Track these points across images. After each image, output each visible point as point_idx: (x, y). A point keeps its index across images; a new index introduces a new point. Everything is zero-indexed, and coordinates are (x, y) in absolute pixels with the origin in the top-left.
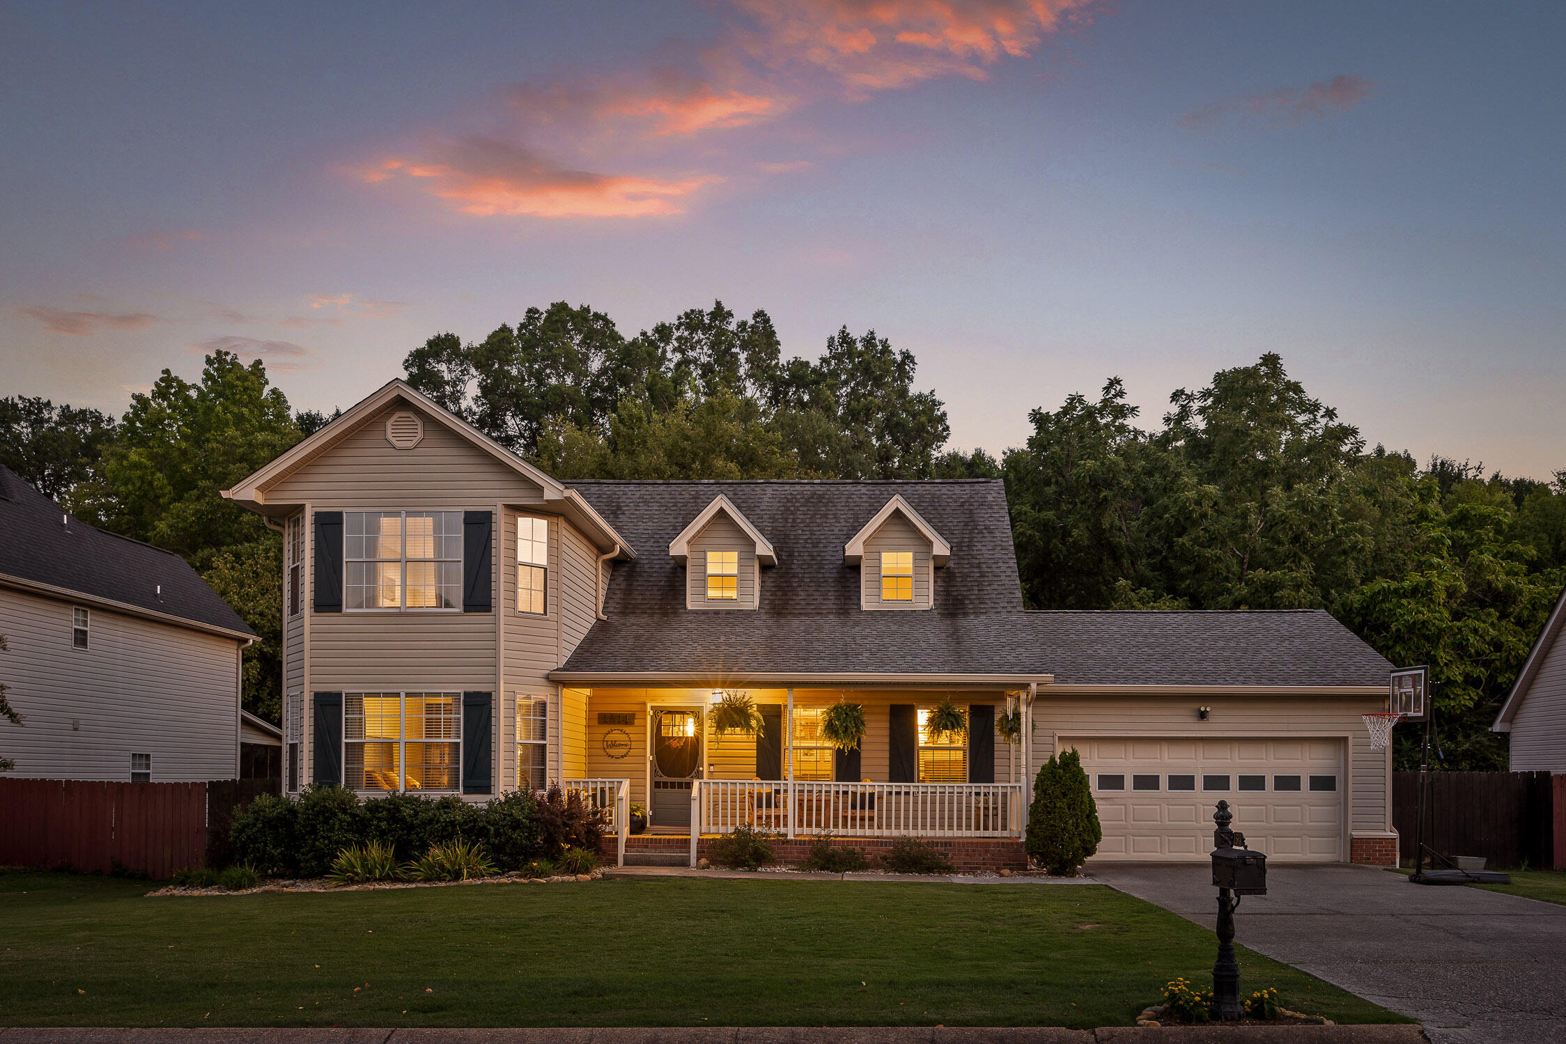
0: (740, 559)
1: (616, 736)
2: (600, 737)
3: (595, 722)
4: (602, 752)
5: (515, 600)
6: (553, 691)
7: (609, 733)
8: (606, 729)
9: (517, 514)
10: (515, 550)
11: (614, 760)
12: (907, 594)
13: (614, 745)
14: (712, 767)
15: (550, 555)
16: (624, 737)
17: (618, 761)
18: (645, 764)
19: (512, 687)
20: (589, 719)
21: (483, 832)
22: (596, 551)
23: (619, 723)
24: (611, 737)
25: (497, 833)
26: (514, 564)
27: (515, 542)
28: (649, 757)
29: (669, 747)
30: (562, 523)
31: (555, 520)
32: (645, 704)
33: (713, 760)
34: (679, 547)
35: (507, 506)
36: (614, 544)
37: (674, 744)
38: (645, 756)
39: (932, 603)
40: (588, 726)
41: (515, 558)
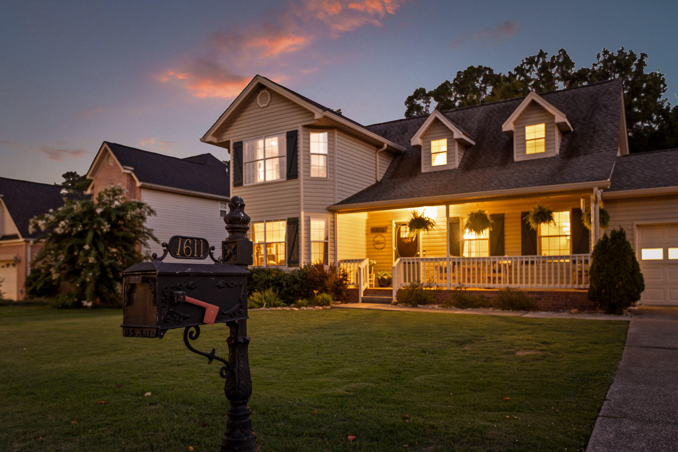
0: (448, 143)
1: (379, 238)
2: (372, 239)
3: (370, 232)
4: (373, 247)
5: (309, 172)
6: (332, 216)
7: (376, 237)
8: (374, 235)
9: (310, 130)
10: (309, 147)
11: (378, 251)
12: (542, 149)
13: (378, 243)
14: (424, 253)
15: (329, 148)
16: (382, 239)
17: (381, 251)
18: (392, 252)
19: (308, 214)
20: (367, 231)
21: (280, 285)
22: (375, 148)
23: (380, 232)
24: (377, 239)
25: (288, 286)
26: (308, 155)
27: (309, 143)
28: (394, 248)
29: (404, 243)
30: (336, 132)
31: (332, 131)
32: (391, 221)
33: (425, 249)
34: (416, 140)
35: (304, 126)
36: (383, 144)
37: (406, 241)
38: (392, 248)
39: (557, 151)
40: (367, 234)
41: (309, 151)
